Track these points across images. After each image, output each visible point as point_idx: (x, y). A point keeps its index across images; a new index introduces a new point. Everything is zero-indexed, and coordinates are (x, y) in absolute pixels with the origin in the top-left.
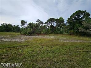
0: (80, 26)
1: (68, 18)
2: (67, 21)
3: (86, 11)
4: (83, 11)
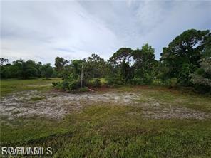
0: (193, 70)
1: (164, 49)
2: (161, 54)
3: (208, 31)
4: (202, 30)
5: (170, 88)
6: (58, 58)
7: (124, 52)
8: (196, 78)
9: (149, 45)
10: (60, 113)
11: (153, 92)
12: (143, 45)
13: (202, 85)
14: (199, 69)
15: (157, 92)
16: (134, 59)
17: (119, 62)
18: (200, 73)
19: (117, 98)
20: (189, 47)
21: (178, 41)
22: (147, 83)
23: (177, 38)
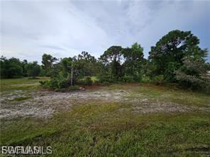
0: (178, 67)
1: (152, 48)
2: (150, 53)
3: (190, 32)
4: (184, 31)
5: (158, 84)
6: (45, 55)
7: (115, 50)
8: (180, 75)
9: (138, 43)
10: (48, 113)
11: (142, 88)
12: (133, 44)
13: (185, 81)
14: (182, 67)
15: (146, 89)
16: (125, 57)
17: (110, 61)
18: (183, 71)
19: (107, 95)
20: (174, 46)
21: (164, 40)
22: (137, 80)
23: (163, 38)
